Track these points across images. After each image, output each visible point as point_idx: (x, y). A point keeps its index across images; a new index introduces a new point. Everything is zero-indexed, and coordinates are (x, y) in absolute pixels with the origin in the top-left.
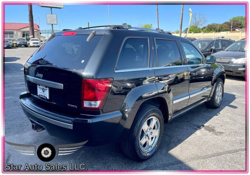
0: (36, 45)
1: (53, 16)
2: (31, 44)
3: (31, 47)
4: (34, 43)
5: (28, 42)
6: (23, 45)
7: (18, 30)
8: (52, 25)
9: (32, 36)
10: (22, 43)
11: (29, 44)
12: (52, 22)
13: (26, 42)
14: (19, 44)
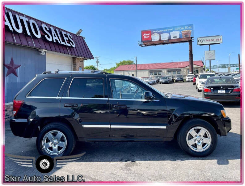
0: (190, 80)
1: (211, 52)
2: (187, 80)
3: (186, 82)
4: (189, 79)
5: (184, 78)
6: (180, 80)
7: (184, 67)
8: (210, 60)
9: (192, 72)
10: (179, 79)
11: (185, 79)
12: (209, 58)
13: (183, 78)
14: (177, 80)
